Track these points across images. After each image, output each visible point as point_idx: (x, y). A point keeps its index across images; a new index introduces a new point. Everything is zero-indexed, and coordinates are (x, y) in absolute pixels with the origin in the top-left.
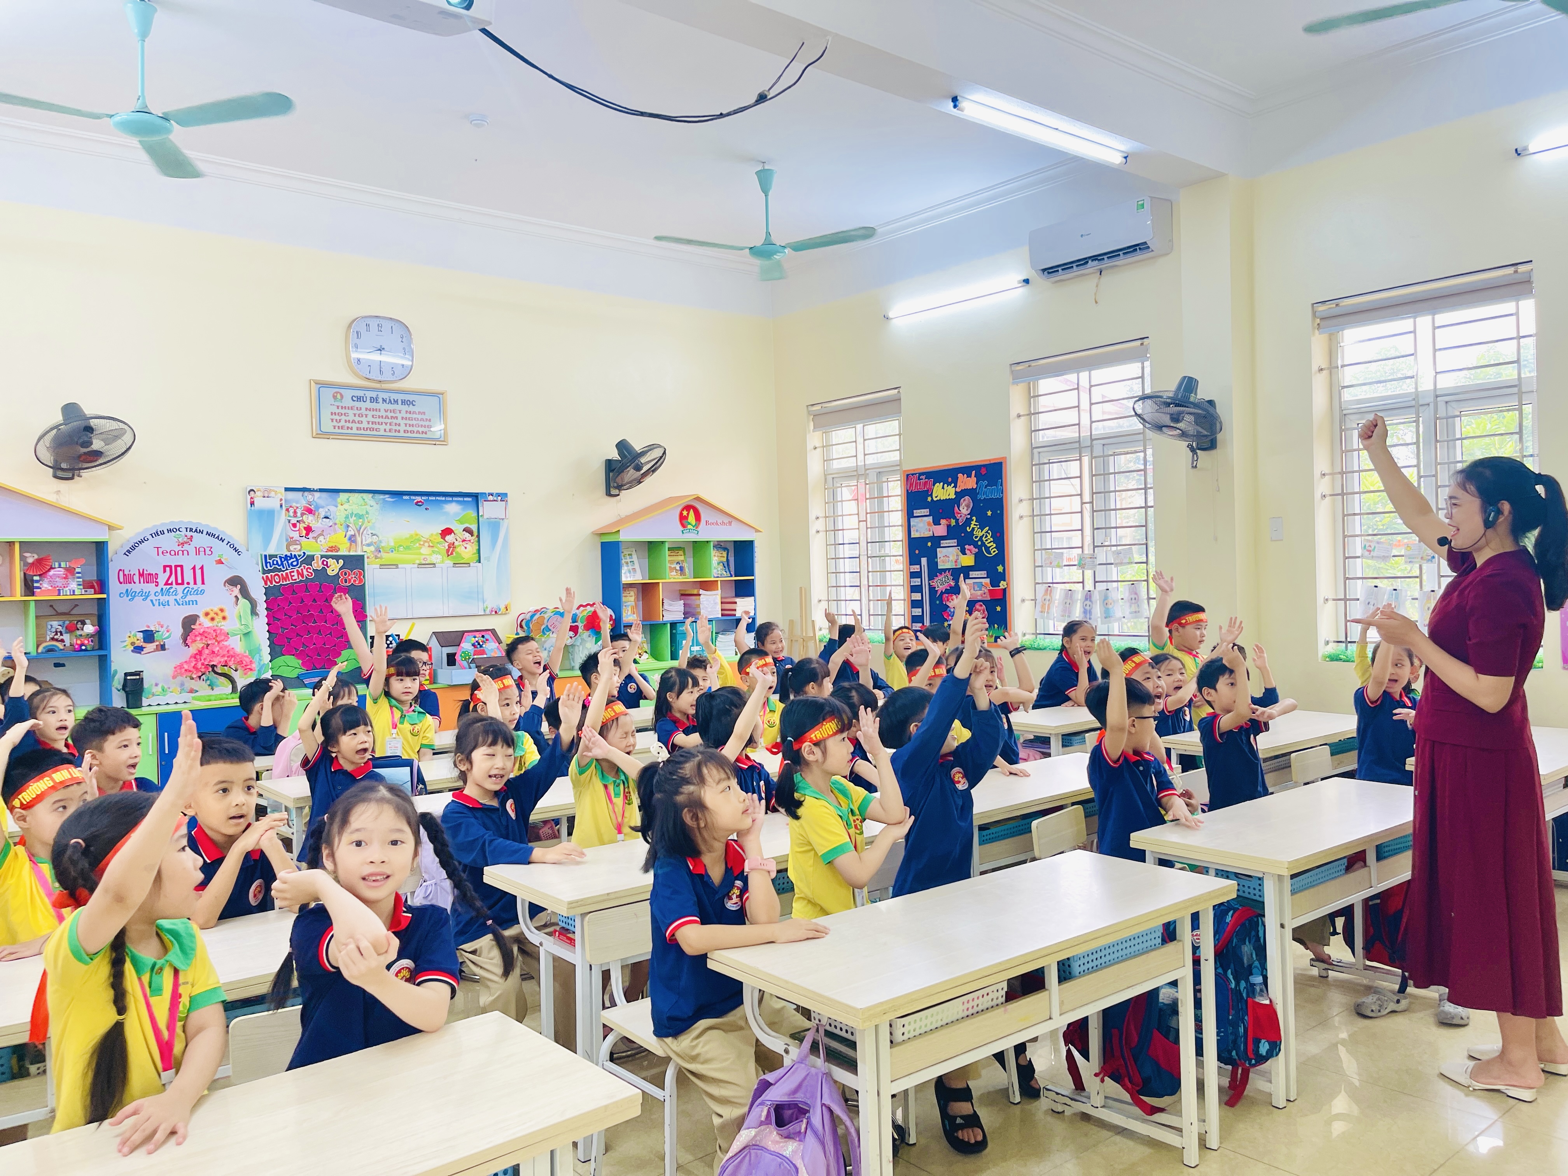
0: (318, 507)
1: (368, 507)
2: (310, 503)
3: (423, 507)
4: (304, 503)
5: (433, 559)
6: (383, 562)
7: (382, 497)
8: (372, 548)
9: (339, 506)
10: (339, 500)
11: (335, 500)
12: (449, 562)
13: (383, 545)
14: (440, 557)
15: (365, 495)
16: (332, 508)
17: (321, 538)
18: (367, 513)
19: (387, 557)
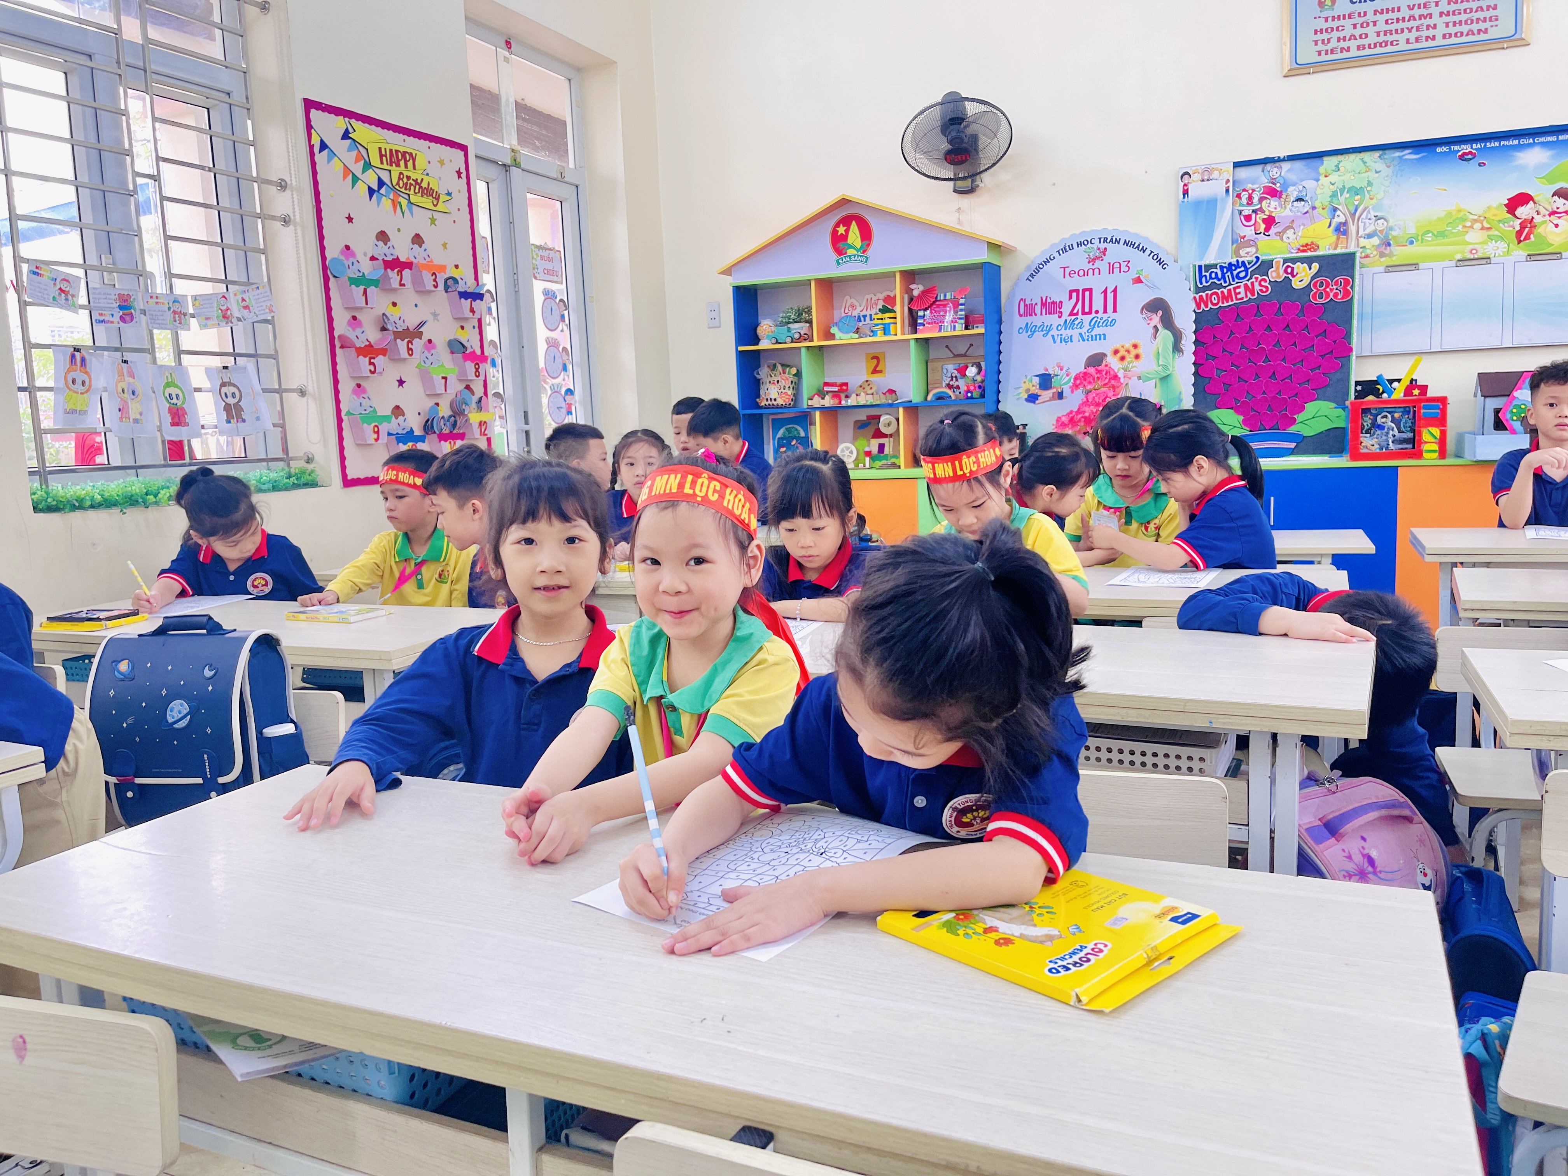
0: (1286, 185)
1: (1371, 175)
2: (1273, 181)
3: (1474, 163)
4: (1265, 182)
5: (1488, 249)
6: (1395, 261)
7: (1397, 154)
8: (1376, 241)
9: (1322, 178)
10: (1322, 170)
11: (1316, 170)
12: (1520, 252)
13: (1394, 233)
14: (1502, 246)
15: (1366, 156)
16: (1310, 184)
17: (1290, 233)
18: (1370, 184)
19: (1400, 254)
